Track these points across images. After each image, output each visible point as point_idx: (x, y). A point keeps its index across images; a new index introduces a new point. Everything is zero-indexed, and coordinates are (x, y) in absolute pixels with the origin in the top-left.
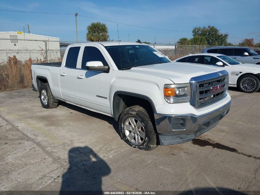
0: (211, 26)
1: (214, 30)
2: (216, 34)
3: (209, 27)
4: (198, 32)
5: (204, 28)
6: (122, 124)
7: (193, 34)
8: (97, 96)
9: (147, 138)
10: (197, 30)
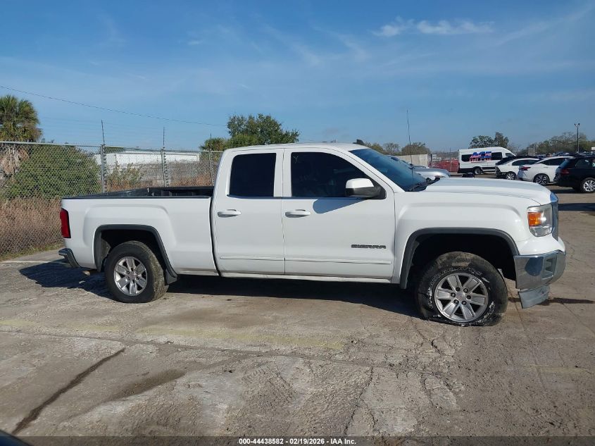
0: (265, 116)
1: (270, 122)
2: (276, 130)
3: (260, 116)
4: (240, 126)
5: (250, 117)
6: (427, 291)
7: (230, 130)
8: (354, 246)
9: (492, 304)
10: (236, 123)
